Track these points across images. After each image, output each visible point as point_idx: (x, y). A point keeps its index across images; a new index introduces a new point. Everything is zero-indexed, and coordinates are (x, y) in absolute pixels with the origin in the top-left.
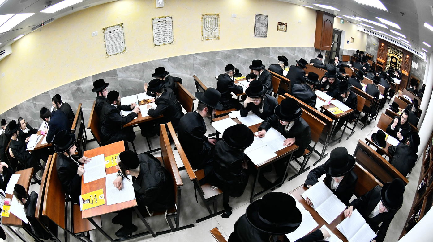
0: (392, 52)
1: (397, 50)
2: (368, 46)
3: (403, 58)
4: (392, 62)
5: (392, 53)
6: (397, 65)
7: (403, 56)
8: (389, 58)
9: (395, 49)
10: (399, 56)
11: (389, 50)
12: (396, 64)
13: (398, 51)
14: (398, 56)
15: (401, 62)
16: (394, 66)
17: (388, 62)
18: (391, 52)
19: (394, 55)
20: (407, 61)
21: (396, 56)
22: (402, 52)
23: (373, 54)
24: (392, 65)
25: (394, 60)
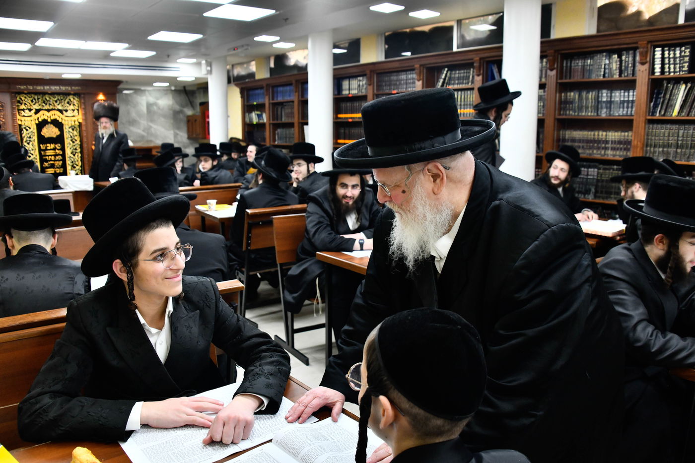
0: (36, 107)
1: (53, 94)
3: (85, 109)
4: (42, 140)
5: (37, 111)
6: (67, 141)
7: (84, 103)
8: (30, 133)
9: (44, 94)
10: (66, 111)
11: (23, 107)
12: (60, 140)
13: (59, 94)
14: (61, 111)
16: (54, 149)
18: (30, 110)
19: (44, 115)
22: (74, 95)
24: (47, 149)
25: (50, 131)
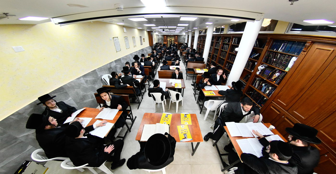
1: (172, 36)
2: (159, 40)
7: (174, 38)
8: (169, 41)
9: (170, 36)
11: (168, 38)
15: (174, 40)
17: (168, 43)
19: (170, 39)
20: (176, 38)
21: (171, 39)
22: (174, 36)
23: (161, 42)
